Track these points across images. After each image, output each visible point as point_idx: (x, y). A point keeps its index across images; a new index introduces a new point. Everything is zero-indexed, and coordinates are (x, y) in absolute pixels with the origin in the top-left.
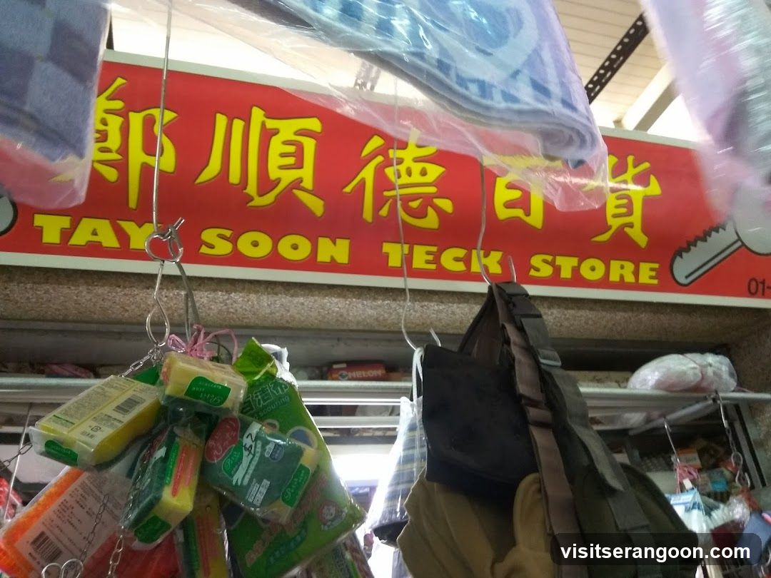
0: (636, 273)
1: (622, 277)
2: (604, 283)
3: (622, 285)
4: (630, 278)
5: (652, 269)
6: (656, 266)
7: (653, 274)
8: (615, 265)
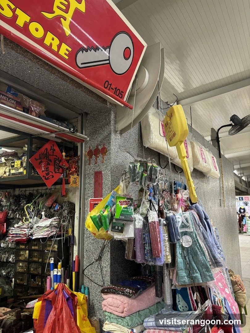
0: (59, 47)
1: (51, 44)
2: (40, 41)
3: (49, 48)
4: (55, 48)
5: (67, 50)
6: (70, 49)
7: (67, 53)
8: (50, 35)
